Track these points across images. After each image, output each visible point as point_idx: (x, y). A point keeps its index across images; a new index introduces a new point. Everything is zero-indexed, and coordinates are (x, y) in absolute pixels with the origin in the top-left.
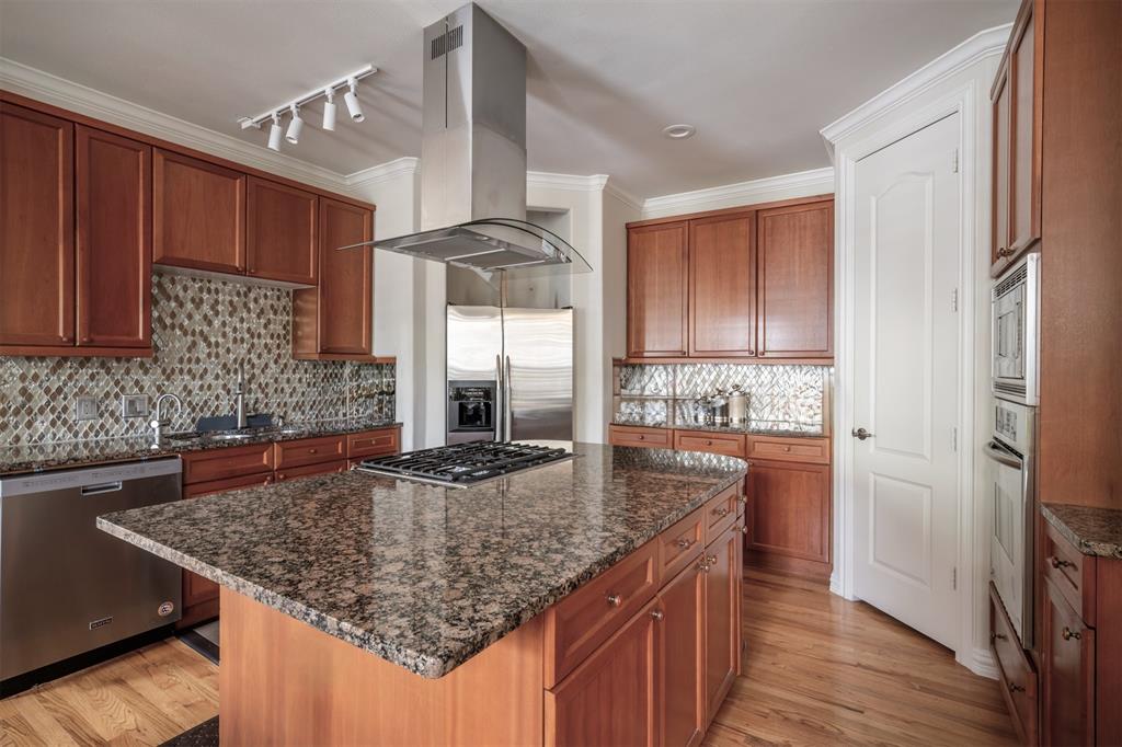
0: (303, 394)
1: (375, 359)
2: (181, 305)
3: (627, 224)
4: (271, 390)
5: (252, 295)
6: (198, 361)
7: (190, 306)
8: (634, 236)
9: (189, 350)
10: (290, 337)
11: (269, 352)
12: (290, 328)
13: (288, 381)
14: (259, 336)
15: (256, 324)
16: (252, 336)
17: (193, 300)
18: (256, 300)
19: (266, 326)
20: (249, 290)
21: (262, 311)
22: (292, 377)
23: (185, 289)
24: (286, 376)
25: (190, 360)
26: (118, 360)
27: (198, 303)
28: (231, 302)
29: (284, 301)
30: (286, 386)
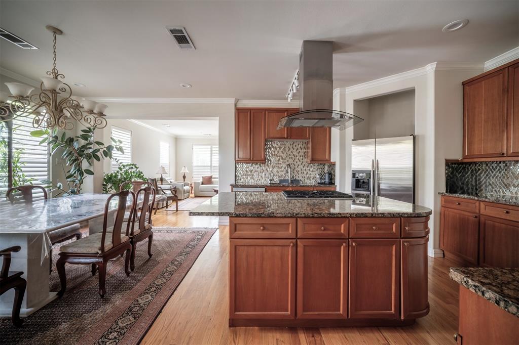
0: (310, 174)
1: (332, 163)
2: (276, 149)
3: (462, 83)
4: (300, 173)
5: (294, 145)
6: (280, 164)
7: (278, 149)
8: (467, 88)
9: (278, 161)
10: (306, 156)
11: (300, 161)
12: (306, 153)
13: (305, 170)
14: (297, 156)
15: (296, 153)
16: (295, 156)
17: (279, 148)
18: (296, 146)
19: (298, 153)
20: (294, 143)
21: (297, 149)
22: (307, 169)
23: (277, 145)
24: (304, 168)
25: (278, 164)
26: (263, 163)
27: (280, 148)
28: (289, 147)
29: (304, 145)
30: (305, 171)
